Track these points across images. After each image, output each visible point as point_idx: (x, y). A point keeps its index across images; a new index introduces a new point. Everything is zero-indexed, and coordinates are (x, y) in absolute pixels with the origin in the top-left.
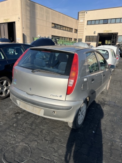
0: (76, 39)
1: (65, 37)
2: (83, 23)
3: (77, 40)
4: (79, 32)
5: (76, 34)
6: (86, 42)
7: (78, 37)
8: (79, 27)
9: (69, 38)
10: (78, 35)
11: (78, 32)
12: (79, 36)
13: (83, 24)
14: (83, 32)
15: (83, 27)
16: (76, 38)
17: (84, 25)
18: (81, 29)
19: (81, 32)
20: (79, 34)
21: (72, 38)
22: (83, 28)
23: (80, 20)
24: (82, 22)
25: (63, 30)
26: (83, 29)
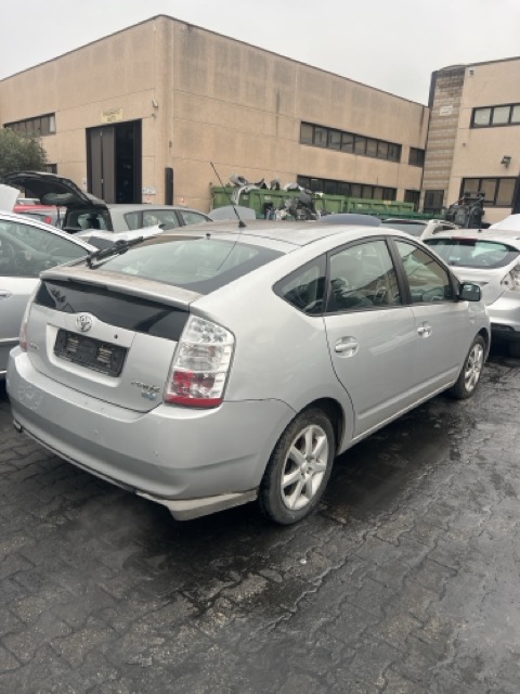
1: (362, 185)
2: (454, 120)
4: (431, 159)
5: (418, 170)
7: (424, 182)
8: (434, 139)
10: (428, 174)
11: (426, 162)
13: (450, 122)
14: (451, 158)
15: (454, 137)
16: (418, 188)
17: (455, 126)
18: (441, 148)
19: (443, 159)
22: (452, 140)
23: (438, 108)
24: (449, 117)
25: (354, 151)
26: (452, 148)
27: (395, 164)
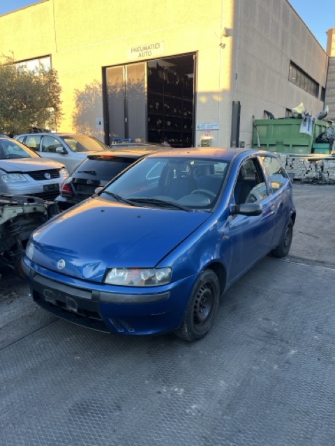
8: (333, 80)
11: (326, 98)
27: (316, 99)
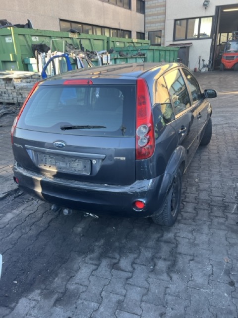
0: (143, 34)
1: (110, 28)
3: (146, 35)
5: (143, 15)
6: (174, 40)
7: (146, 26)
9: (122, 30)
10: (148, 19)
12: (153, 23)
16: (143, 31)
20: (150, 15)
21: (130, 32)
27: (128, 11)
